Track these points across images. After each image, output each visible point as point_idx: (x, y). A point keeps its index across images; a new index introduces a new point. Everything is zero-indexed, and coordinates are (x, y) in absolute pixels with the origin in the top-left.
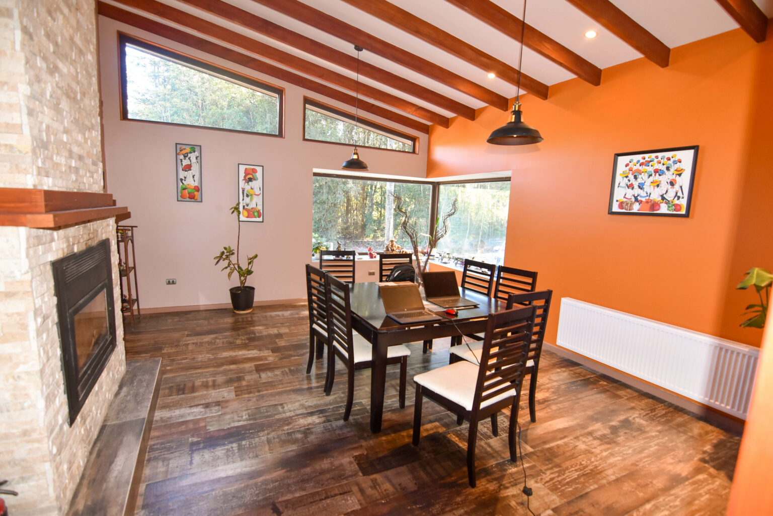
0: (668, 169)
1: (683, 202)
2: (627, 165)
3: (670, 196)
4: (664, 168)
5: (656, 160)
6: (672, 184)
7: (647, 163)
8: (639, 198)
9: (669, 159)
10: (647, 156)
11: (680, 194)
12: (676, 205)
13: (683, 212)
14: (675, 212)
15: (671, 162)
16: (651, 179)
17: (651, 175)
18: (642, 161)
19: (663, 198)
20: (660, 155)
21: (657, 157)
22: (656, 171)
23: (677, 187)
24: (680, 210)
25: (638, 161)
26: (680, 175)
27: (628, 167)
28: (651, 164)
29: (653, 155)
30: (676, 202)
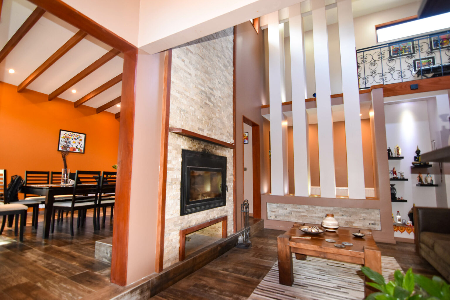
0: (78, 138)
1: (82, 149)
2: (64, 134)
3: (79, 147)
4: (77, 138)
5: (74, 135)
6: (79, 143)
7: (72, 135)
8: (69, 146)
9: (78, 136)
10: (71, 133)
11: (81, 147)
12: (80, 150)
13: (82, 152)
14: (80, 152)
15: (79, 137)
16: (73, 141)
17: (72, 140)
18: (70, 134)
19: (77, 147)
20: (76, 134)
21: (74, 134)
22: (74, 139)
23: (80, 144)
24: (81, 151)
25: (68, 134)
26: (81, 141)
27: (65, 135)
28: (73, 136)
29: (73, 133)
30: (80, 149)
